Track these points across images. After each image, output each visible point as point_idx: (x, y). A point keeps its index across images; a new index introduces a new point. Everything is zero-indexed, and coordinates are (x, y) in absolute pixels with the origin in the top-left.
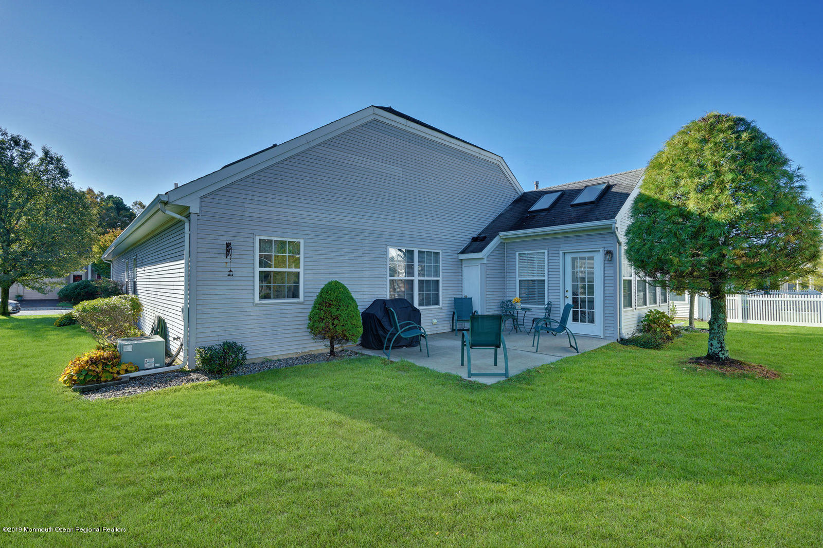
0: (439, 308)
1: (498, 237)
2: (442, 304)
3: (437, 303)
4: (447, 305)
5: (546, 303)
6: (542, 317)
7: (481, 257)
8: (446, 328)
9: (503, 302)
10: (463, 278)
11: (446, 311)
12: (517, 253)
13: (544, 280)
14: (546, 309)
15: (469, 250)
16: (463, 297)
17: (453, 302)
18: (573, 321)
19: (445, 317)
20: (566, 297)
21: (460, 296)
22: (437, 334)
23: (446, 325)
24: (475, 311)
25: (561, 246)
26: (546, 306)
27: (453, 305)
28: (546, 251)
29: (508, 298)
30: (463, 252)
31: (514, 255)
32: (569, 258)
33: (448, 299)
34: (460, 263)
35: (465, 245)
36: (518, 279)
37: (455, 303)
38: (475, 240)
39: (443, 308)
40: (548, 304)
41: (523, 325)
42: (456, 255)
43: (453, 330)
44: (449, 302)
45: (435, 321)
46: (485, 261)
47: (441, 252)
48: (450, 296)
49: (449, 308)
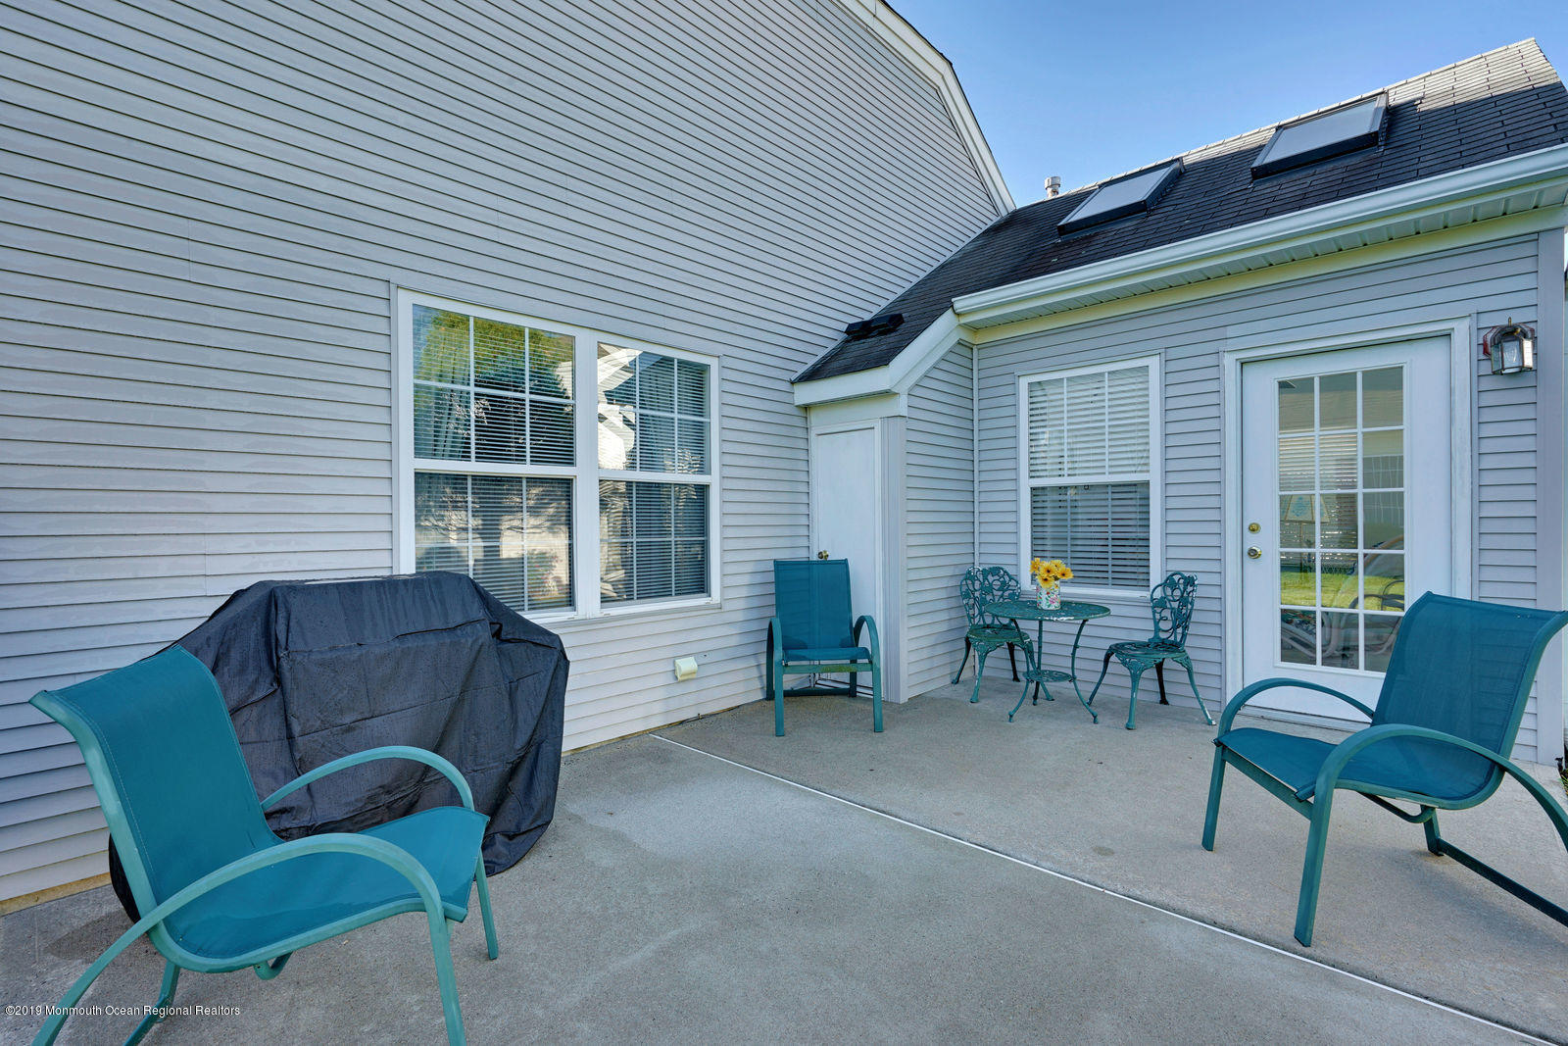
0: (707, 607)
1: (949, 314)
2: (724, 588)
3: (701, 586)
4: (744, 592)
5: (1156, 577)
6: (1145, 638)
7: (885, 387)
8: (740, 688)
9: (969, 576)
10: (813, 482)
11: (740, 617)
12: (1024, 383)
13: (1147, 484)
14: (1159, 604)
15: (835, 365)
16: (815, 558)
17: (772, 577)
18: (1284, 659)
19: (734, 641)
20: (1253, 554)
21: (801, 555)
22: (699, 718)
23: (741, 676)
24: (861, 621)
25: (1230, 332)
26: (1158, 594)
27: (772, 589)
28: (1154, 364)
29: (984, 559)
30: (813, 375)
31: (1009, 390)
32: (1264, 385)
33: (750, 568)
34: (799, 422)
35: (822, 353)
36: (1026, 484)
37: (778, 582)
38: (859, 331)
39: (727, 606)
40: (1169, 583)
41: (1073, 679)
42: (785, 386)
43: (770, 695)
44: (759, 579)
45: (687, 665)
46: (901, 406)
47: (714, 363)
48: (758, 555)
49: (756, 602)
